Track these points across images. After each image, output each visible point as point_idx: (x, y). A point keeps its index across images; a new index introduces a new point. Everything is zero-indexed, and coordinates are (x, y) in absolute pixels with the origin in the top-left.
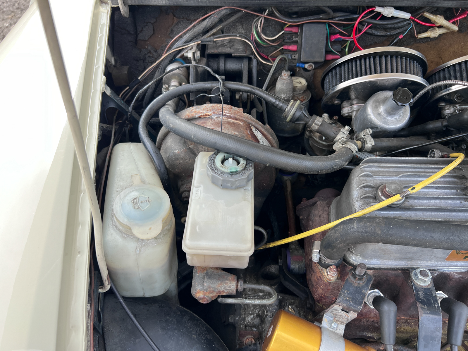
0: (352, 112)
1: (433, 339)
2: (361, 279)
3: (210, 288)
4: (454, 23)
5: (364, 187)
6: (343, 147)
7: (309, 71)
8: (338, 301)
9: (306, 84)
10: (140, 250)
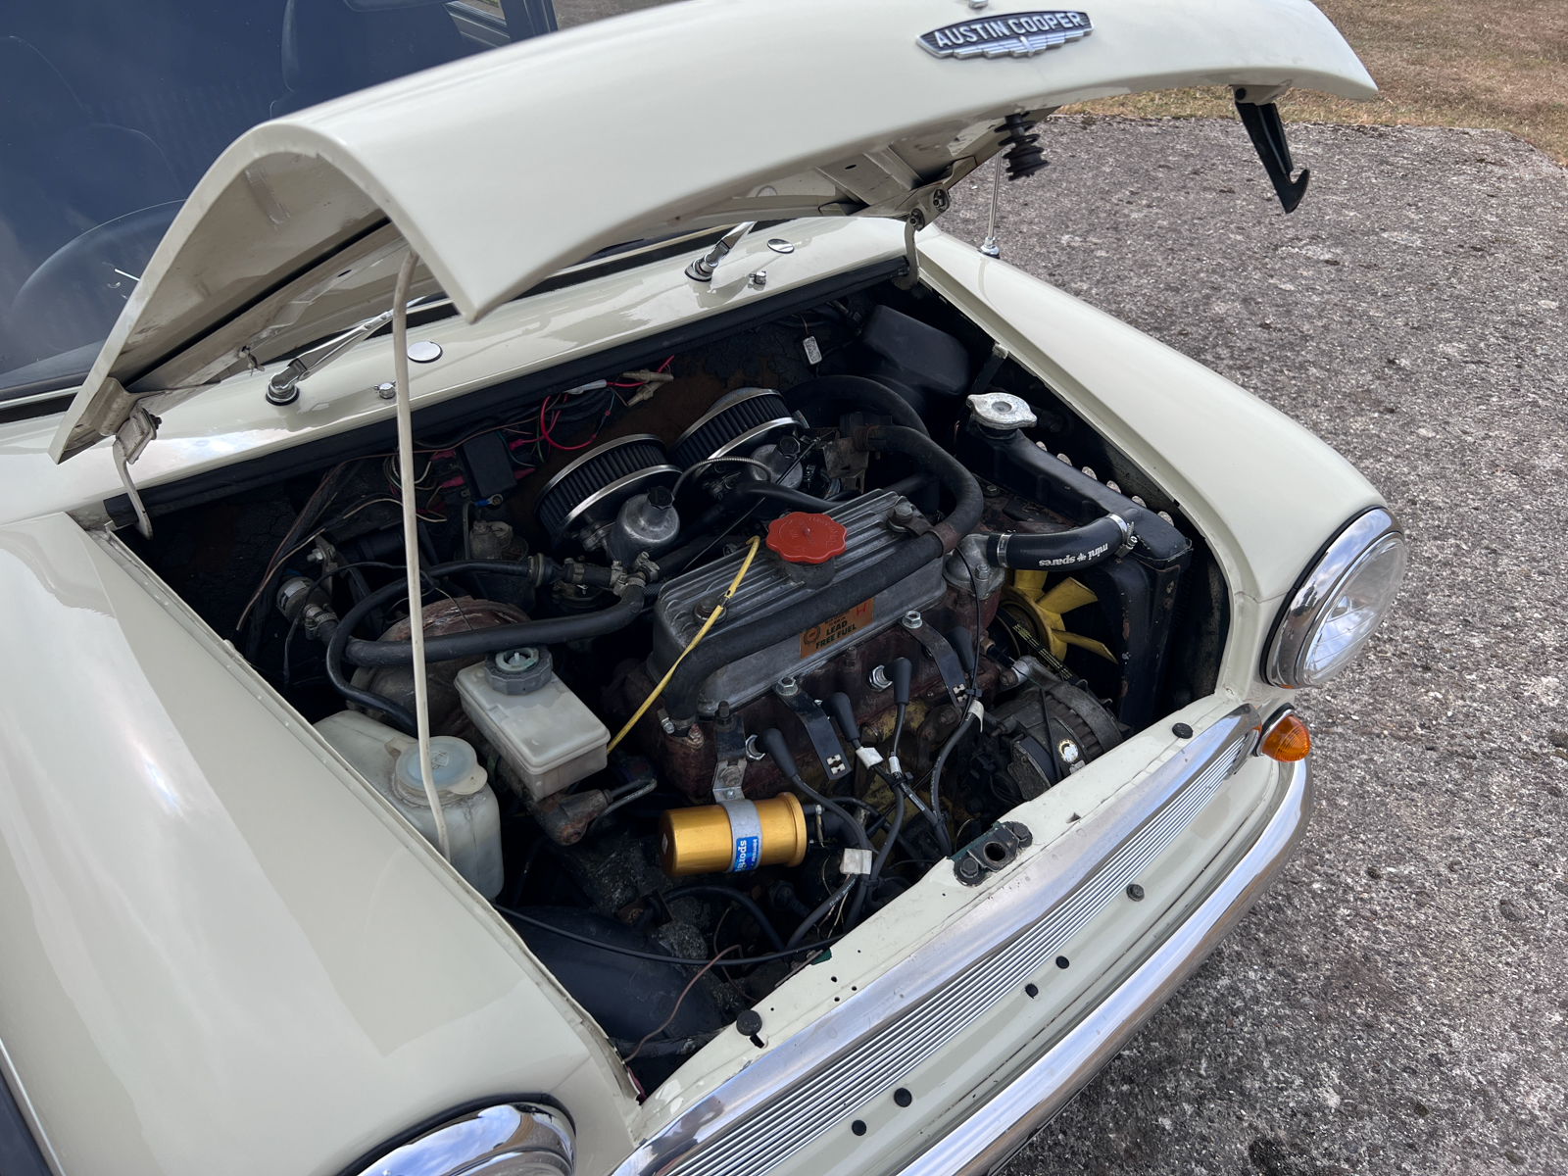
0: (600, 541)
2: (729, 721)
3: (576, 815)
4: (663, 372)
5: (678, 618)
6: (628, 587)
7: (498, 506)
8: (719, 756)
9: (511, 528)
10: (470, 812)
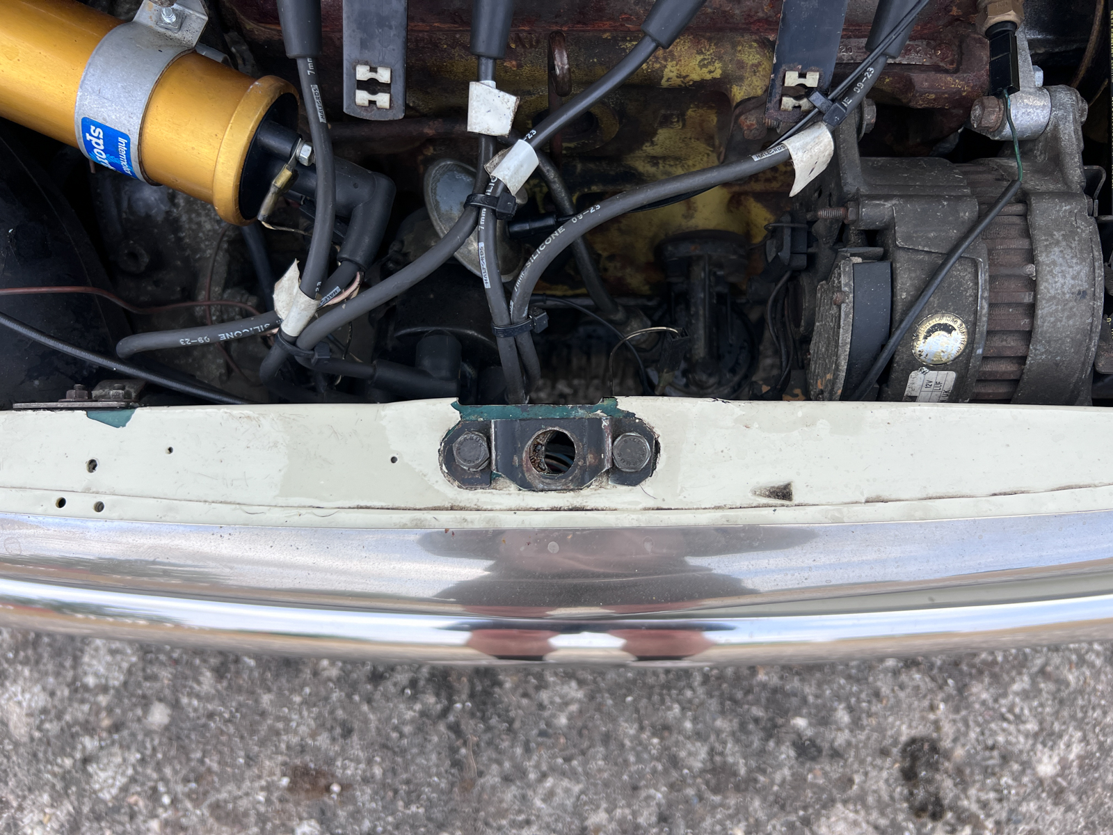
1: (383, 22)
